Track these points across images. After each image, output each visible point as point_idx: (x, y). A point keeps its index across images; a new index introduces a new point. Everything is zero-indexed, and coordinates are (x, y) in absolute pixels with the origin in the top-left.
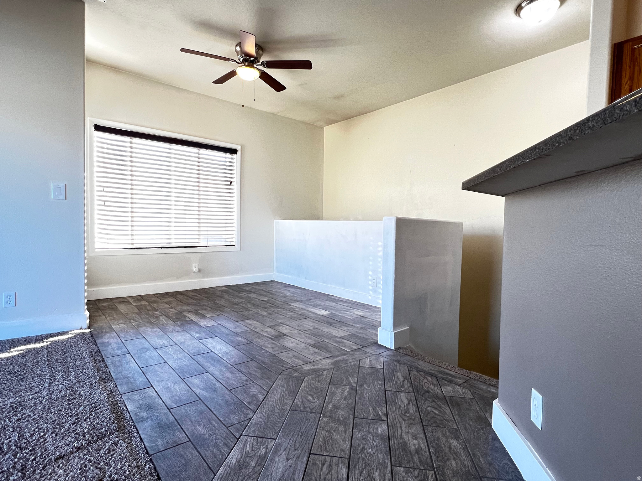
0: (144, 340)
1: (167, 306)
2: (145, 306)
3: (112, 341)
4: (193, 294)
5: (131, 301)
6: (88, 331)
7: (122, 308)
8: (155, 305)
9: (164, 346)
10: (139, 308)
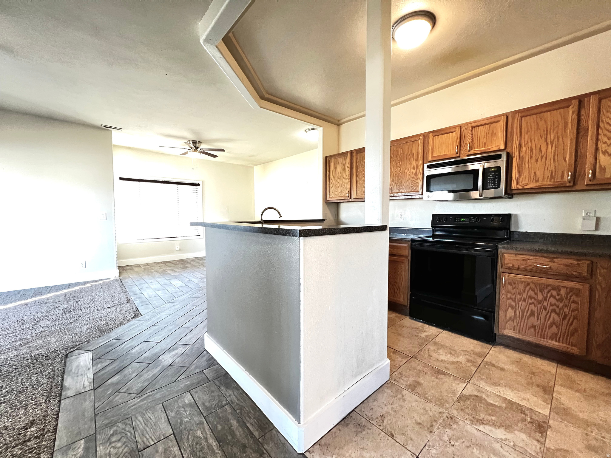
0: (143, 281)
1: (159, 268)
2: (148, 268)
3: (129, 281)
4: (175, 262)
5: (141, 266)
6: (119, 278)
7: (136, 269)
8: (153, 268)
9: (152, 282)
10: (145, 269)
